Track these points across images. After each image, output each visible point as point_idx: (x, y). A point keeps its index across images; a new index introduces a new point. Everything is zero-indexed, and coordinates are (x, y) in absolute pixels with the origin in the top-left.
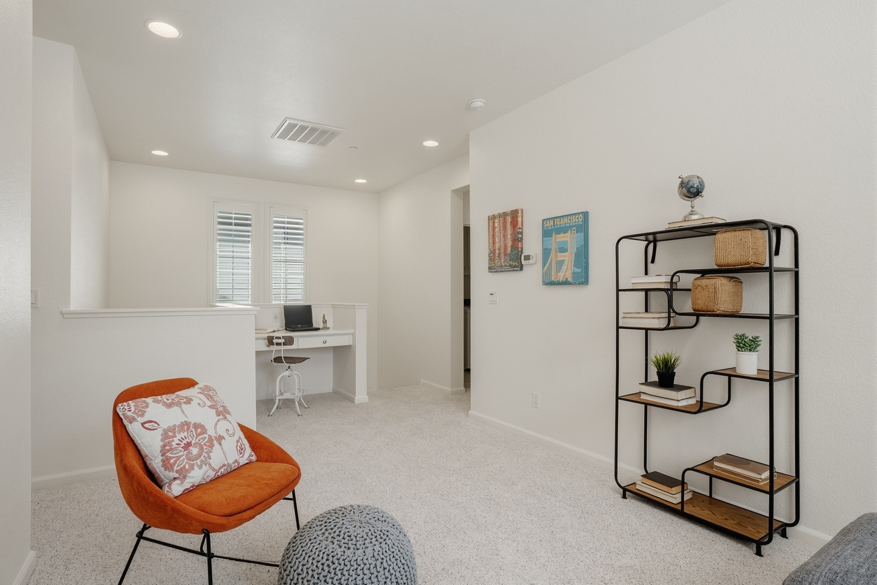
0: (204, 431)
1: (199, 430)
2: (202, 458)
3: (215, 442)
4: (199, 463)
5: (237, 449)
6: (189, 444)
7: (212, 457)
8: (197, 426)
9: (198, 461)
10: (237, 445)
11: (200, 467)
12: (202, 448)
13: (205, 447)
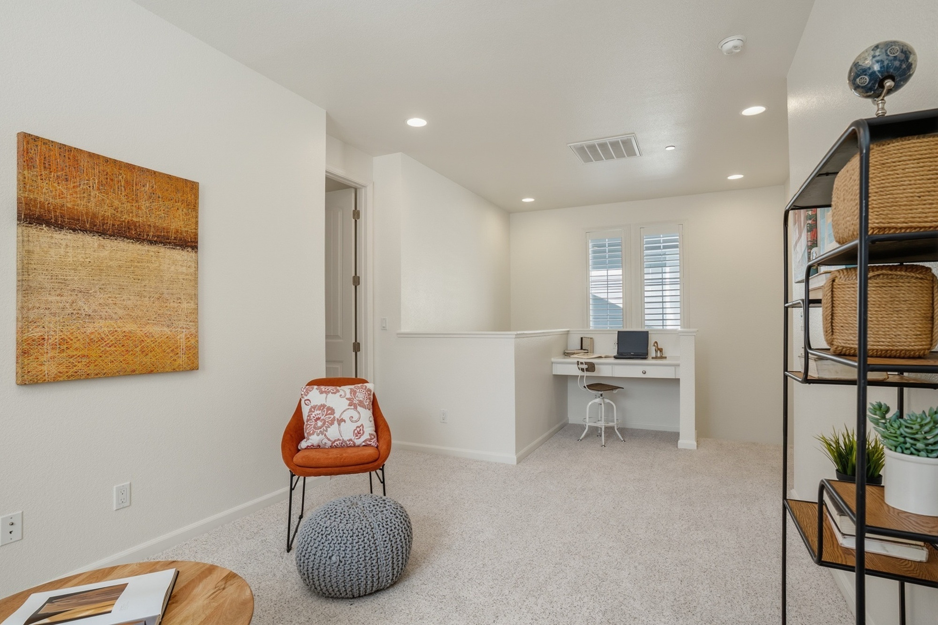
0: (333, 412)
1: (329, 412)
2: (322, 429)
3: (336, 422)
4: (318, 432)
5: (354, 432)
6: (318, 419)
7: (328, 431)
8: (329, 409)
9: (319, 431)
10: (356, 430)
11: (318, 435)
12: (324, 424)
13: (327, 423)
